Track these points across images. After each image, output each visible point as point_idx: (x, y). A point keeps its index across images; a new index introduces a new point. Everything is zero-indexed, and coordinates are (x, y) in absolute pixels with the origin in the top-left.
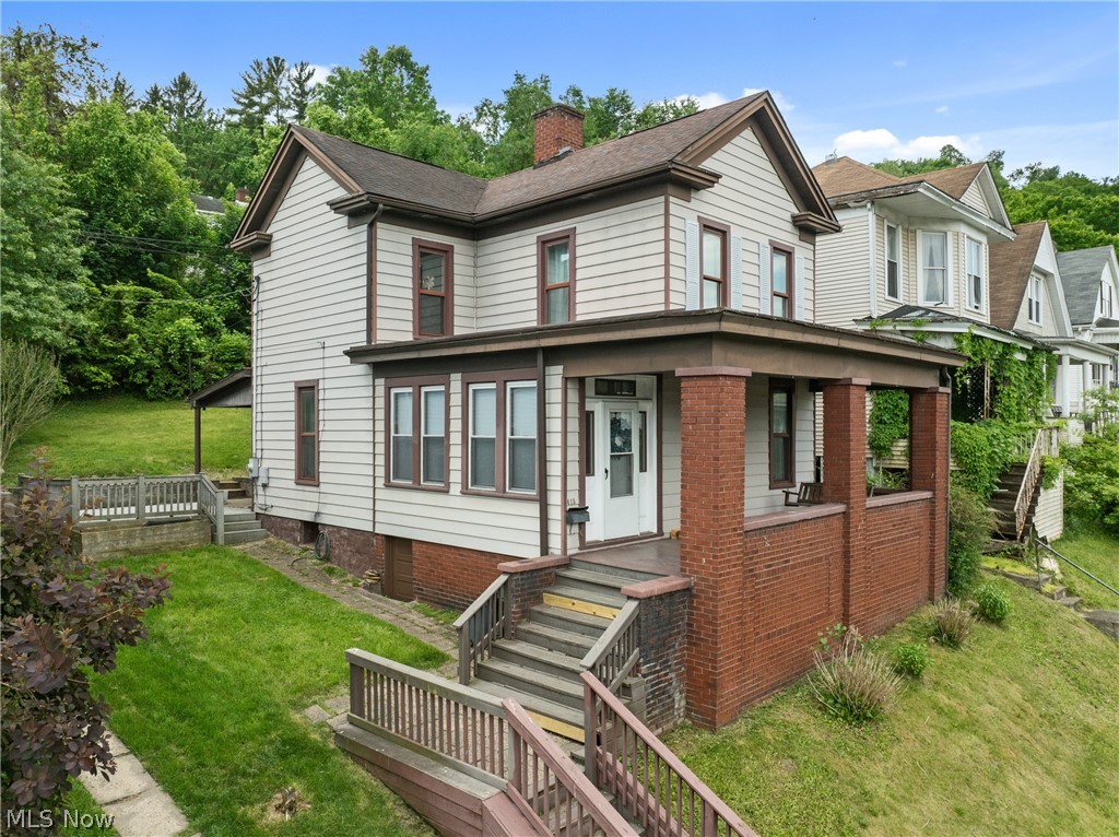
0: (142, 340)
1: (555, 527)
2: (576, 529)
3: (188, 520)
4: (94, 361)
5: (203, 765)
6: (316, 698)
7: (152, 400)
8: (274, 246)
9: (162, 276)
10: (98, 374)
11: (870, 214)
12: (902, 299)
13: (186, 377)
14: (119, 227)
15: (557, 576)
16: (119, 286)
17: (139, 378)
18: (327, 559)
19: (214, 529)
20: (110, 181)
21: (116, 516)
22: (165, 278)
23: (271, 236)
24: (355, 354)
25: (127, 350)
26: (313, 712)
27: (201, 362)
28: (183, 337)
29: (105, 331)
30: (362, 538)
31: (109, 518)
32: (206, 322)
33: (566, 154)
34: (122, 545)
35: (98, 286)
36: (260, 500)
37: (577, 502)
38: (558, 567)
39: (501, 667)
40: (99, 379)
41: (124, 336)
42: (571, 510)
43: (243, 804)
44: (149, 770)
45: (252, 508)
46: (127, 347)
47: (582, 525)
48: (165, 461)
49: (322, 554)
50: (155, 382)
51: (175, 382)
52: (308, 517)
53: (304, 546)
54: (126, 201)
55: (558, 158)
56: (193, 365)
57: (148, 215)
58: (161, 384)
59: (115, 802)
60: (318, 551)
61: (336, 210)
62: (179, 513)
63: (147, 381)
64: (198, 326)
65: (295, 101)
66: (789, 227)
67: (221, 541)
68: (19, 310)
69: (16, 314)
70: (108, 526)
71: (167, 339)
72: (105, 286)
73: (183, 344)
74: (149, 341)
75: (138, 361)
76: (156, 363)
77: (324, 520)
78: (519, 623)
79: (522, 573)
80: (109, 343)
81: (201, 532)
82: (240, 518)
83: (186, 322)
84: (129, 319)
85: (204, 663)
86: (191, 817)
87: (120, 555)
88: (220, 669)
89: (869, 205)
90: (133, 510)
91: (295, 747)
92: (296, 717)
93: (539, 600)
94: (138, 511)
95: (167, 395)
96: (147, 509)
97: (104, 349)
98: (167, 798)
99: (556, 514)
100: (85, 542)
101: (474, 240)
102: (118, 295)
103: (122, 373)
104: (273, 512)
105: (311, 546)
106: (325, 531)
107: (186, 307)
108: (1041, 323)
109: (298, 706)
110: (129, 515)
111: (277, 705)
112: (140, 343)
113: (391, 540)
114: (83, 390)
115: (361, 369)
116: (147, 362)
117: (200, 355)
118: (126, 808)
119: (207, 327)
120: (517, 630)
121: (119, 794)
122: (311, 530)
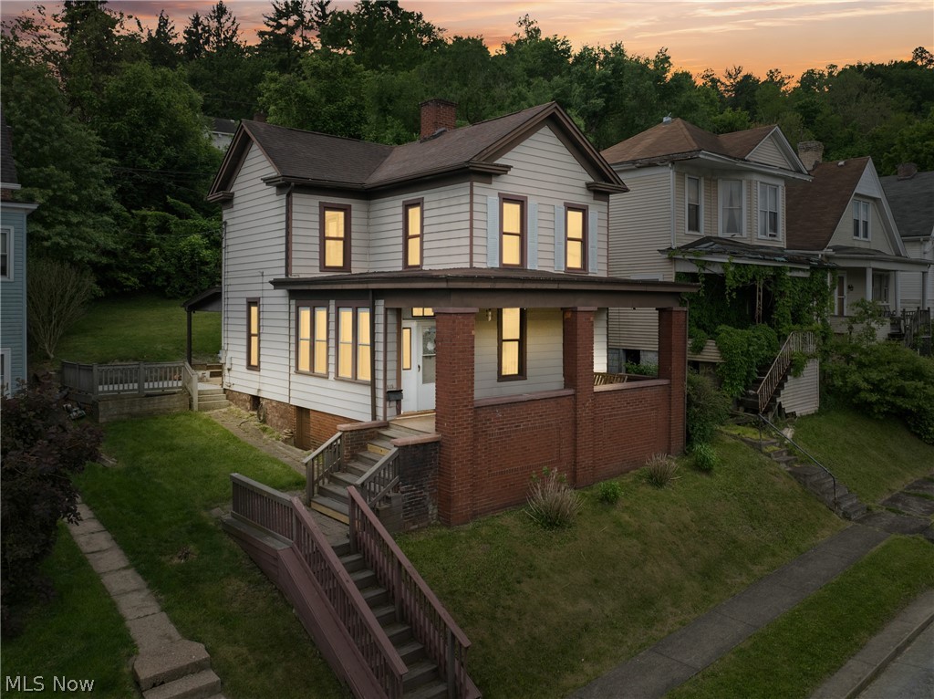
0: (162, 252)
1: (380, 403)
2: (394, 404)
3: (175, 393)
4: (125, 270)
5: (146, 537)
6: (220, 504)
7: (170, 298)
8: (236, 201)
9: (179, 202)
10: (128, 279)
11: (671, 171)
12: (703, 232)
13: (195, 280)
14: (147, 163)
15: (379, 433)
16: (144, 212)
17: (160, 281)
18: (264, 421)
19: (191, 400)
20: (139, 127)
21: (124, 391)
22: (181, 203)
23: (233, 194)
24: (277, 284)
25: (151, 260)
26: (216, 512)
27: (206, 269)
28: (194, 250)
29: (134, 246)
30: (283, 407)
31: (119, 391)
32: (212, 237)
33: (441, 133)
34: (126, 410)
35: (129, 211)
36: (226, 380)
37: (395, 386)
38: (379, 428)
39: (332, 488)
40: (129, 283)
41: (148, 249)
42: (389, 392)
43: (161, 555)
44: (115, 539)
45: (222, 385)
46: (150, 258)
47: (399, 402)
48: (171, 348)
49: (262, 418)
50: (172, 284)
51: (187, 284)
52: (254, 393)
53: (252, 412)
54: (153, 141)
55: (435, 137)
56: (201, 271)
57: (170, 151)
58: (177, 286)
59: (93, 553)
60: (259, 416)
61: (267, 184)
62: (168, 388)
63: (166, 284)
64: (206, 241)
65: (317, 22)
66: (584, 191)
67: (196, 408)
68: (65, 240)
69: (63, 243)
70: (118, 397)
71: (181, 251)
72: (134, 211)
73: (193, 255)
74: (167, 252)
75: (159, 269)
76: (172, 270)
77: (262, 395)
78: (349, 462)
79: (351, 431)
80: (137, 255)
81: (182, 402)
82: (212, 393)
83: (196, 238)
84: (152, 235)
85: (160, 484)
86: (131, 560)
87: (125, 417)
88: (169, 487)
89: (670, 165)
90: (136, 386)
91: (199, 530)
92: (205, 514)
93: (365, 448)
94: (139, 387)
95: (182, 295)
96: (146, 386)
97: (132, 260)
98: (121, 552)
99: (380, 394)
100: (101, 408)
101: (367, 199)
102: (144, 218)
103: (146, 278)
104: (233, 388)
105: (255, 413)
106: (263, 402)
107: (196, 226)
108: (870, 239)
109: (207, 508)
110: (133, 390)
111: (196, 507)
112: (161, 255)
113: (300, 410)
114: (117, 291)
115: (282, 292)
116: (165, 269)
117: (207, 263)
118: (98, 556)
119: (214, 241)
120: (347, 466)
121: (96, 549)
122: (256, 401)
